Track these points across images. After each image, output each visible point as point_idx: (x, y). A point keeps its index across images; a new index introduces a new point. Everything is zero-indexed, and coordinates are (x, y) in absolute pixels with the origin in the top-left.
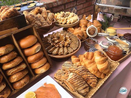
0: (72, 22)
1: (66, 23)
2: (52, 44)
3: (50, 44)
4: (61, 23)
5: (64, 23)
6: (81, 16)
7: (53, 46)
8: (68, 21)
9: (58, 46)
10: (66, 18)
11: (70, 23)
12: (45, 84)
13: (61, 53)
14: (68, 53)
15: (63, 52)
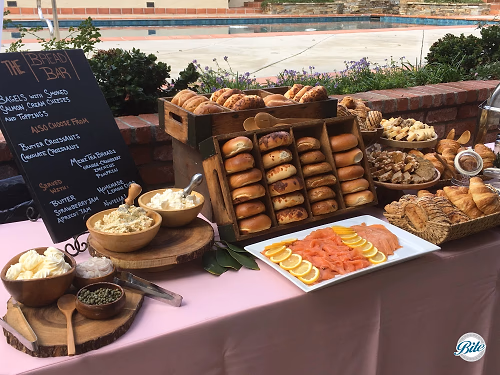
0: (419, 138)
1: (404, 139)
2: (377, 165)
3: (373, 164)
4: (394, 138)
5: (400, 136)
6: (443, 128)
7: (379, 168)
8: (411, 135)
9: (390, 168)
10: (407, 128)
11: (415, 140)
12: (364, 224)
13: (398, 178)
14: (412, 182)
15: (403, 178)
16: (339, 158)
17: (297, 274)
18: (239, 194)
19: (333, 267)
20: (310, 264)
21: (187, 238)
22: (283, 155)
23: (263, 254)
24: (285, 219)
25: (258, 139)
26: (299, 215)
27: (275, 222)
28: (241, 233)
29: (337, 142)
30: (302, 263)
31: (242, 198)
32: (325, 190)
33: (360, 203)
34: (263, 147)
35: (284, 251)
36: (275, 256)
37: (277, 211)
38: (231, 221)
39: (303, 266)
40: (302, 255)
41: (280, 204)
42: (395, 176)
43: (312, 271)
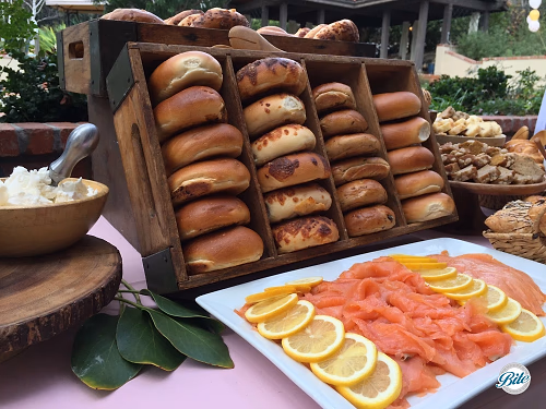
1: (462, 134)
4: (447, 133)
5: (457, 129)
13: (490, 175)
14: (514, 182)
15: (499, 173)
16: (390, 130)
17: (335, 378)
18: (188, 178)
19: (432, 353)
20: (370, 346)
21: (36, 282)
22: (288, 104)
23: (241, 314)
24: (294, 240)
25: (236, 70)
26: (324, 232)
27: (271, 246)
28: (192, 270)
29: (385, 100)
30: (346, 343)
31: (194, 186)
32: (370, 184)
33: (434, 216)
34: (246, 83)
35: (292, 307)
36: (269, 320)
37: (275, 224)
38: (166, 241)
39: (350, 352)
40: (341, 318)
41: (282, 207)
42: (482, 173)
43: (379, 367)
